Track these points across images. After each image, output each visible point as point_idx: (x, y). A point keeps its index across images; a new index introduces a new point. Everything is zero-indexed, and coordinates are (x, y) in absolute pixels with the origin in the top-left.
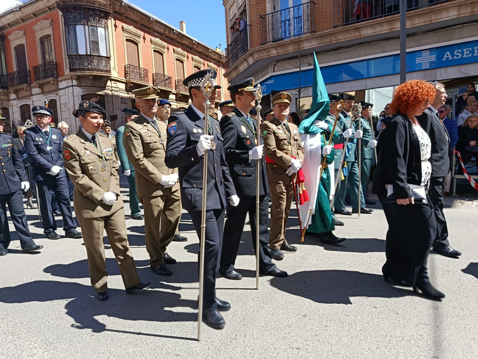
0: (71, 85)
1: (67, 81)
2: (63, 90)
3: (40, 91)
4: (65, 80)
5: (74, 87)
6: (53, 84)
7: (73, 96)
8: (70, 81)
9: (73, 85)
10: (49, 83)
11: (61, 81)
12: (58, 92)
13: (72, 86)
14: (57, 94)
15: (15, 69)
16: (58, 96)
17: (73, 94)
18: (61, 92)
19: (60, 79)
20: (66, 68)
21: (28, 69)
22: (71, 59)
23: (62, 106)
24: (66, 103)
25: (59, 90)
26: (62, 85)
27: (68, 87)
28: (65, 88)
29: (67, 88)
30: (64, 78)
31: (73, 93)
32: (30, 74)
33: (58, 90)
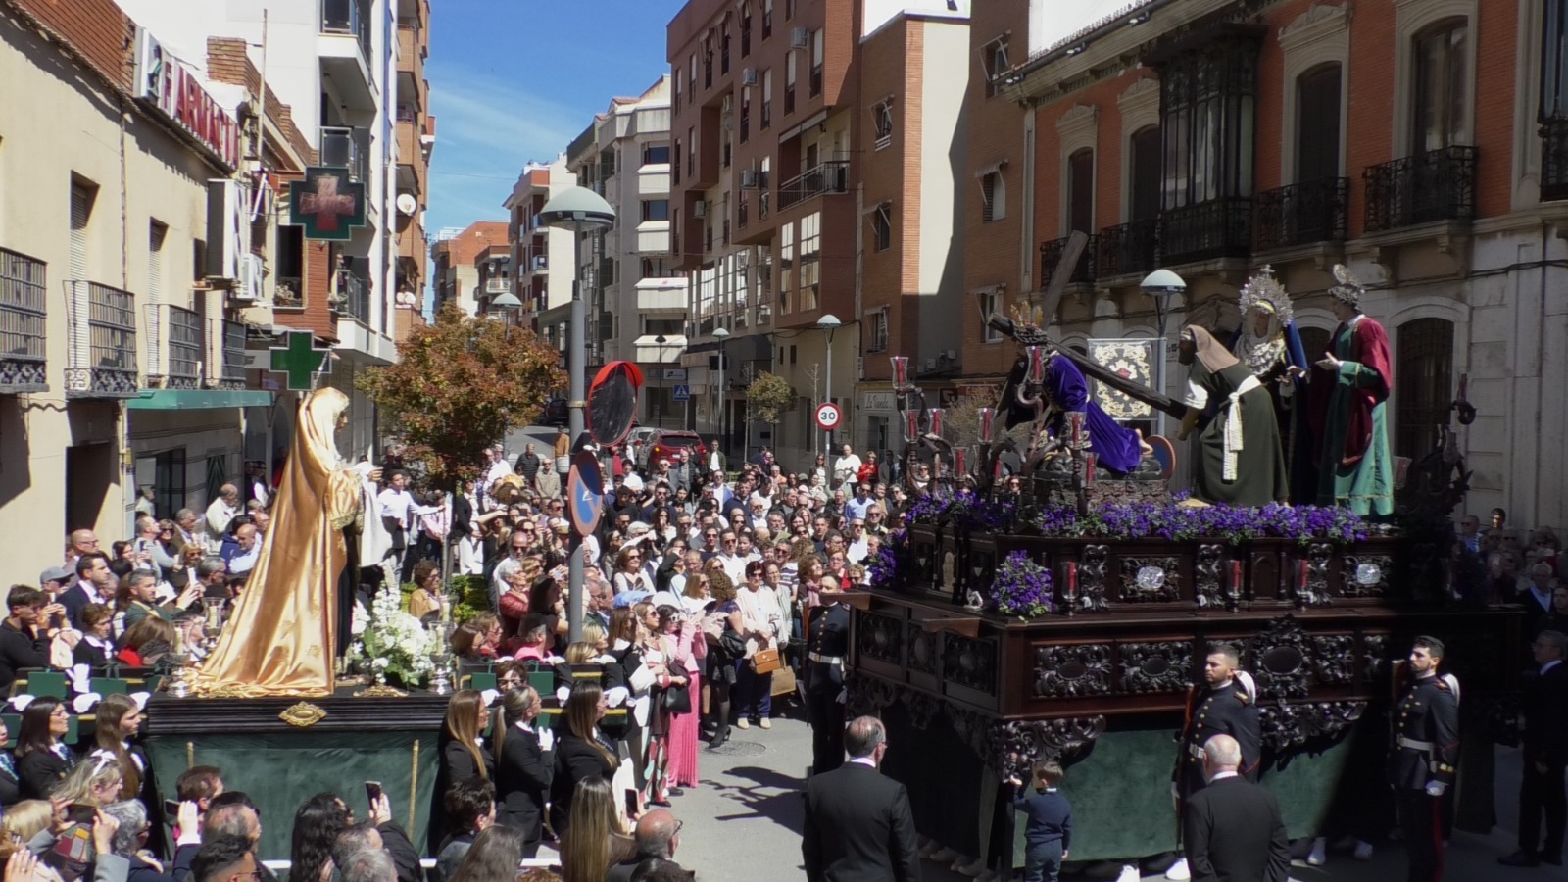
0: (1538, 258)
1: (1518, 239)
2: (1494, 281)
3: (1380, 275)
4: (1510, 232)
5: (1550, 269)
6: (1451, 252)
7: (1543, 313)
8: (1536, 239)
9: (1550, 257)
10: (1431, 242)
11: (1490, 235)
12: (1467, 286)
13: (1544, 264)
14: (1460, 298)
15: (1286, 174)
16: (1464, 308)
17: (1543, 306)
18: (1482, 291)
19: (1483, 225)
20: (1524, 174)
21: (1341, 173)
22: (1554, 140)
23: (1479, 356)
24: (1500, 346)
25: (1470, 275)
26: (1491, 254)
27: (1517, 267)
28: (1507, 270)
29: (1512, 274)
30: (1506, 224)
31: (1543, 296)
32: (1346, 196)
33: (1466, 278)
